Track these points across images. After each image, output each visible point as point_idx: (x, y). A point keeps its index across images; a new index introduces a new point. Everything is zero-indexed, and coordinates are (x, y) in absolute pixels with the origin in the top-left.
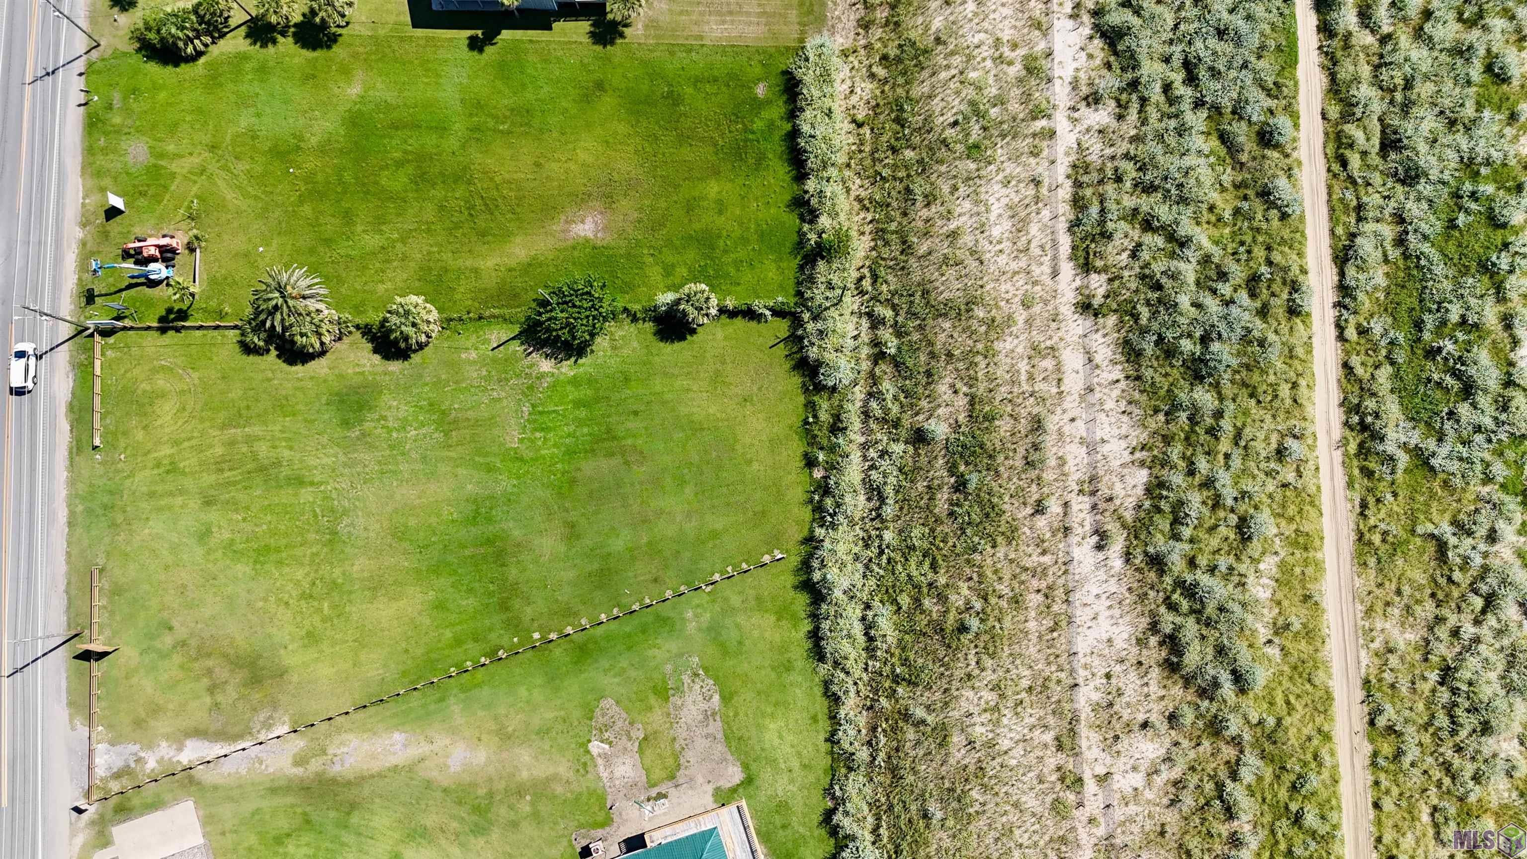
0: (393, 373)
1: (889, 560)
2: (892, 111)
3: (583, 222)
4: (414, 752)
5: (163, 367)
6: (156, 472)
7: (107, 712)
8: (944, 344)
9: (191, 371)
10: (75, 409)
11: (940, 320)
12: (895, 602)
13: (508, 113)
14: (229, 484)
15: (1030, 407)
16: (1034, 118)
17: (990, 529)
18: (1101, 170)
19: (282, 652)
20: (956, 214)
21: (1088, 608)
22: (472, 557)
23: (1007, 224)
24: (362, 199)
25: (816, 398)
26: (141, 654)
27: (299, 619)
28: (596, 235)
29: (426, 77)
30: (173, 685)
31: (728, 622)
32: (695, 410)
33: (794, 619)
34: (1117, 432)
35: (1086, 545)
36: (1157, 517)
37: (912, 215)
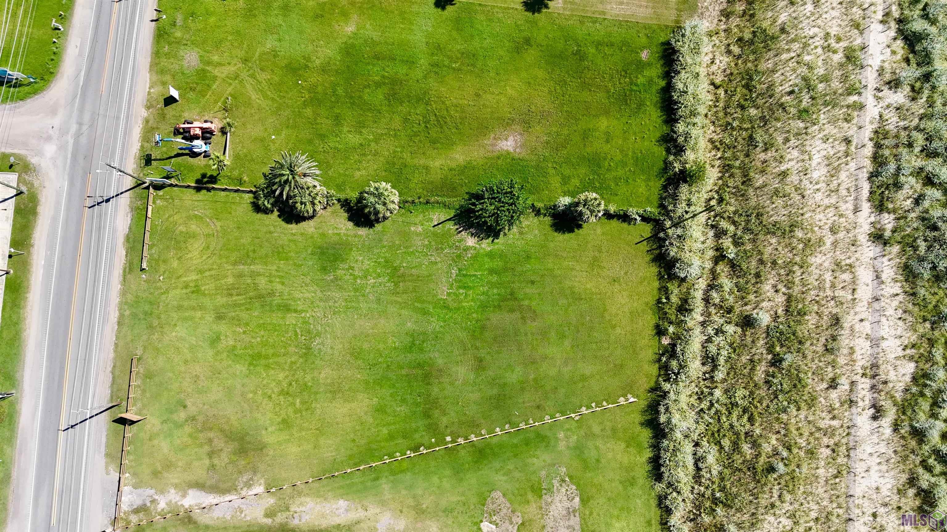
0: (361, 236)
1: (717, 412)
2: (743, 79)
3: (506, 139)
4: (353, 516)
5: (196, 216)
6: (184, 291)
7: (133, 464)
8: (771, 254)
9: (215, 221)
10: (131, 240)
11: (769, 236)
12: (718, 443)
13: (459, 55)
14: (236, 305)
15: (831, 308)
16: (849, 94)
17: (795, 397)
18: (897, 136)
19: (264, 432)
20: (786, 159)
21: (863, 462)
22: (407, 375)
23: (824, 170)
24: (349, 108)
25: (668, 285)
26: (162, 423)
27: (277, 409)
28: (515, 151)
29: (403, 24)
30: (183, 448)
31: (590, 444)
32: (576, 284)
33: (639, 446)
34: (894, 332)
35: (864, 415)
36: (920, 400)
37: (752, 156)
